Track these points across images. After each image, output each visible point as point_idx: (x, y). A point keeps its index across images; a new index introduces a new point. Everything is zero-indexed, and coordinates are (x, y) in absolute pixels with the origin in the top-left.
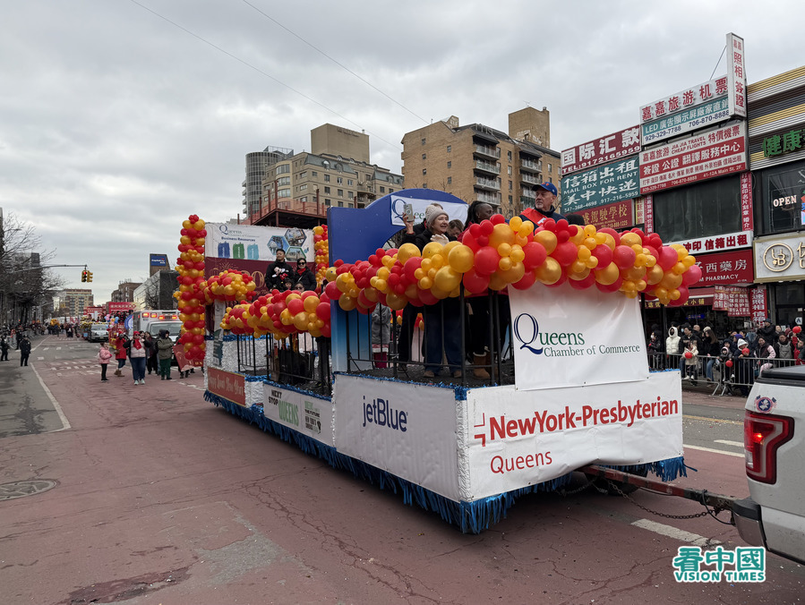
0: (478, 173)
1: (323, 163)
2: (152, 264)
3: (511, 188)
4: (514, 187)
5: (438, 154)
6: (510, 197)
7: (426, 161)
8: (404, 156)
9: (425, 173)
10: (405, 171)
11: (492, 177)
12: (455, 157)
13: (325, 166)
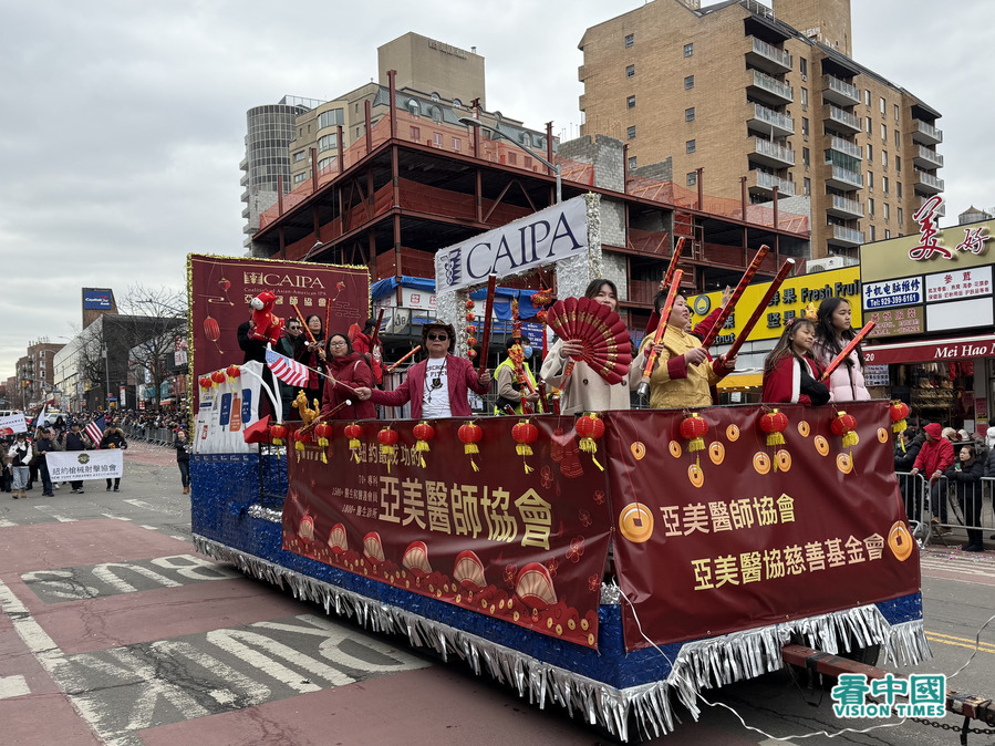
0: (755, 95)
1: (407, 104)
2: (87, 307)
3: (807, 133)
4: (811, 130)
5: (663, 64)
6: (806, 151)
7: (635, 78)
8: (584, 74)
9: (632, 105)
10: (586, 105)
11: (778, 105)
12: (703, 65)
13: (411, 110)
